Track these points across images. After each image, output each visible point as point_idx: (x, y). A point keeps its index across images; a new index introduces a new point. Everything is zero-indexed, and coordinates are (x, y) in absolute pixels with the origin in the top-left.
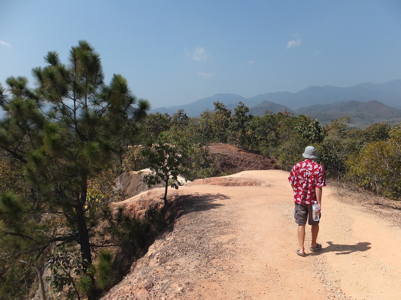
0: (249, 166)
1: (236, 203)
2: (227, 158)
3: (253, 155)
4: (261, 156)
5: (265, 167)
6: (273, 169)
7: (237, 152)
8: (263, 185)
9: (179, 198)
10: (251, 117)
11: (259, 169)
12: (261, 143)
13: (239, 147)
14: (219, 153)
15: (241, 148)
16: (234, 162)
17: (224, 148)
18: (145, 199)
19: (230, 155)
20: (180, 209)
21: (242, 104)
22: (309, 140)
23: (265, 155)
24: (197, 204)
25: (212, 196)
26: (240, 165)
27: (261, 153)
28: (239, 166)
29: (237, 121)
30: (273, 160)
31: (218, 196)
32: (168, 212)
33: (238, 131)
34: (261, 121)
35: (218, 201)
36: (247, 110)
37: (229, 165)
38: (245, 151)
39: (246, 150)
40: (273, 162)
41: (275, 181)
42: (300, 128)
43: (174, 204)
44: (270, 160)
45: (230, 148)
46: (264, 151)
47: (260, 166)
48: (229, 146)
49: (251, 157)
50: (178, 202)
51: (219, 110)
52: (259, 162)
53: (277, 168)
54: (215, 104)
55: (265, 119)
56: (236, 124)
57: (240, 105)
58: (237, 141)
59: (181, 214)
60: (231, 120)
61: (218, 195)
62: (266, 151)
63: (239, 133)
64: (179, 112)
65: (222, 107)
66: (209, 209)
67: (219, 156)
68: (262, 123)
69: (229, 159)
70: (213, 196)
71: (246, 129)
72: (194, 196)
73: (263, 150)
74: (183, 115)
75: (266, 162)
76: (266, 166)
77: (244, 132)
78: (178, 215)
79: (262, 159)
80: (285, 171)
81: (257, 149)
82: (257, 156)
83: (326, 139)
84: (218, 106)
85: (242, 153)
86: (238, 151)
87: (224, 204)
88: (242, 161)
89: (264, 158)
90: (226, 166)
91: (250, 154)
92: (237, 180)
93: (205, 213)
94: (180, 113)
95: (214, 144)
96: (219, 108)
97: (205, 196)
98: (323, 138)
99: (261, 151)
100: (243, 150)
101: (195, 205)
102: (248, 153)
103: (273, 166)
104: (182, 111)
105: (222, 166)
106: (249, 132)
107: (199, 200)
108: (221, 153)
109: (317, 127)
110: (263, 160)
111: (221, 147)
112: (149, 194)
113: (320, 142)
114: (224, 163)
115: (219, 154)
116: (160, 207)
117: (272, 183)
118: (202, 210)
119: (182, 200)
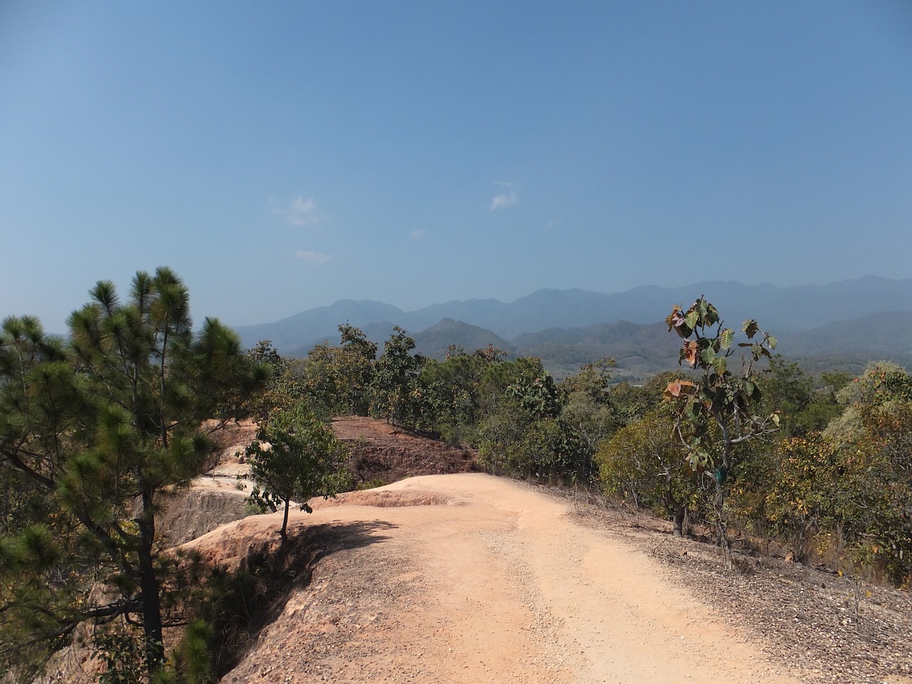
0: (419, 466)
1: (410, 534)
2: (369, 449)
3: (424, 443)
4: (442, 443)
5: (451, 467)
6: (468, 471)
7: (391, 435)
8: (449, 502)
9: (307, 531)
10: (419, 359)
11: (439, 471)
12: (441, 415)
13: (393, 425)
14: (352, 438)
15: (399, 426)
16: (384, 459)
17: (362, 426)
18: (235, 537)
19: (376, 442)
20: (314, 549)
21: (401, 332)
22: (534, 412)
23: (450, 441)
24: (344, 537)
25: (365, 524)
26: (399, 464)
27: (441, 437)
28: (395, 467)
29: (390, 368)
30: (467, 451)
31: (377, 524)
32: (289, 557)
33: (393, 390)
34: (440, 371)
35: (378, 532)
36: (411, 344)
37: (374, 464)
38: (407, 434)
39: (410, 430)
40: (466, 456)
41: (472, 496)
42: (518, 390)
43: (300, 542)
44: (460, 452)
45: (376, 427)
46: (449, 433)
47: (440, 465)
48: (372, 423)
49: (419, 445)
50: (307, 538)
51: (350, 342)
52: (437, 456)
53: (474, 469)
54: (341, 329)
55: (449, 366)
56: (388, 374)
57: (396, 333)
58: (390, 412)
59: (319, 557)
60: (377, 365)
61: (376, 522)
62: (452, 434)
63: (395, 396)
64: (260, 346)
65: (357, 337)
66: (368, 544)
67: (353, 445)
68: (443, 374)
69: (374, 450)
70: (368, 524)
71: (408, 384)
72: (334, 525)
73: (446, 431)
74: (269, 352)
75: (451, 456)
76: (453, 465)
77: (405, 391)
78: (313, 559)
79: (444, 450)
80: (491, 474)
81: (433, 428)
82: (433, 444)
83: (565, 409)
84: (348, 334)
85: (401, 437)
86: (392, 433)
87: (390, 536)
88: (402, 454)
89: (448, 448)
90: (369, 467)
91: (419, 440)
92: (399, 495)
93: (363, 551)
94: (263, 349)
95: (339, 418)
96: (349, 338)
97: (353, 524)
98: (560, 408)
99: (442, 434)
100: (403, 431)
101: (342, 540)
102: (414, 438)
103: (467, 465)
104: (267, 343)
105: (360, 468)
106: (416, 392)
107: (345, 532)
108: (357, 438)
109: (548, 387)
110: (445, 453)
111: (356, 424)
112: (242, 527)
113: (555, 417)
114: (364, 461)
115: (351, 440)
116: (273, 549)
117: (468, 499)
118: (357, 547)
119: (314, 533)
